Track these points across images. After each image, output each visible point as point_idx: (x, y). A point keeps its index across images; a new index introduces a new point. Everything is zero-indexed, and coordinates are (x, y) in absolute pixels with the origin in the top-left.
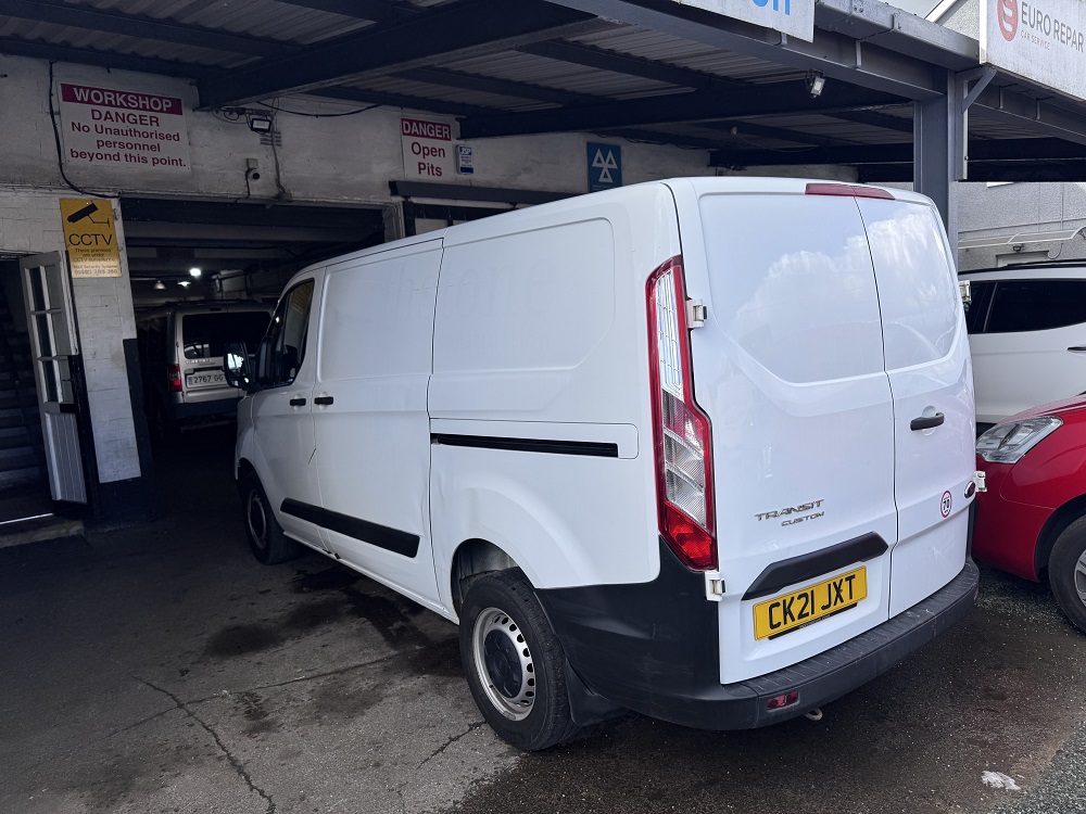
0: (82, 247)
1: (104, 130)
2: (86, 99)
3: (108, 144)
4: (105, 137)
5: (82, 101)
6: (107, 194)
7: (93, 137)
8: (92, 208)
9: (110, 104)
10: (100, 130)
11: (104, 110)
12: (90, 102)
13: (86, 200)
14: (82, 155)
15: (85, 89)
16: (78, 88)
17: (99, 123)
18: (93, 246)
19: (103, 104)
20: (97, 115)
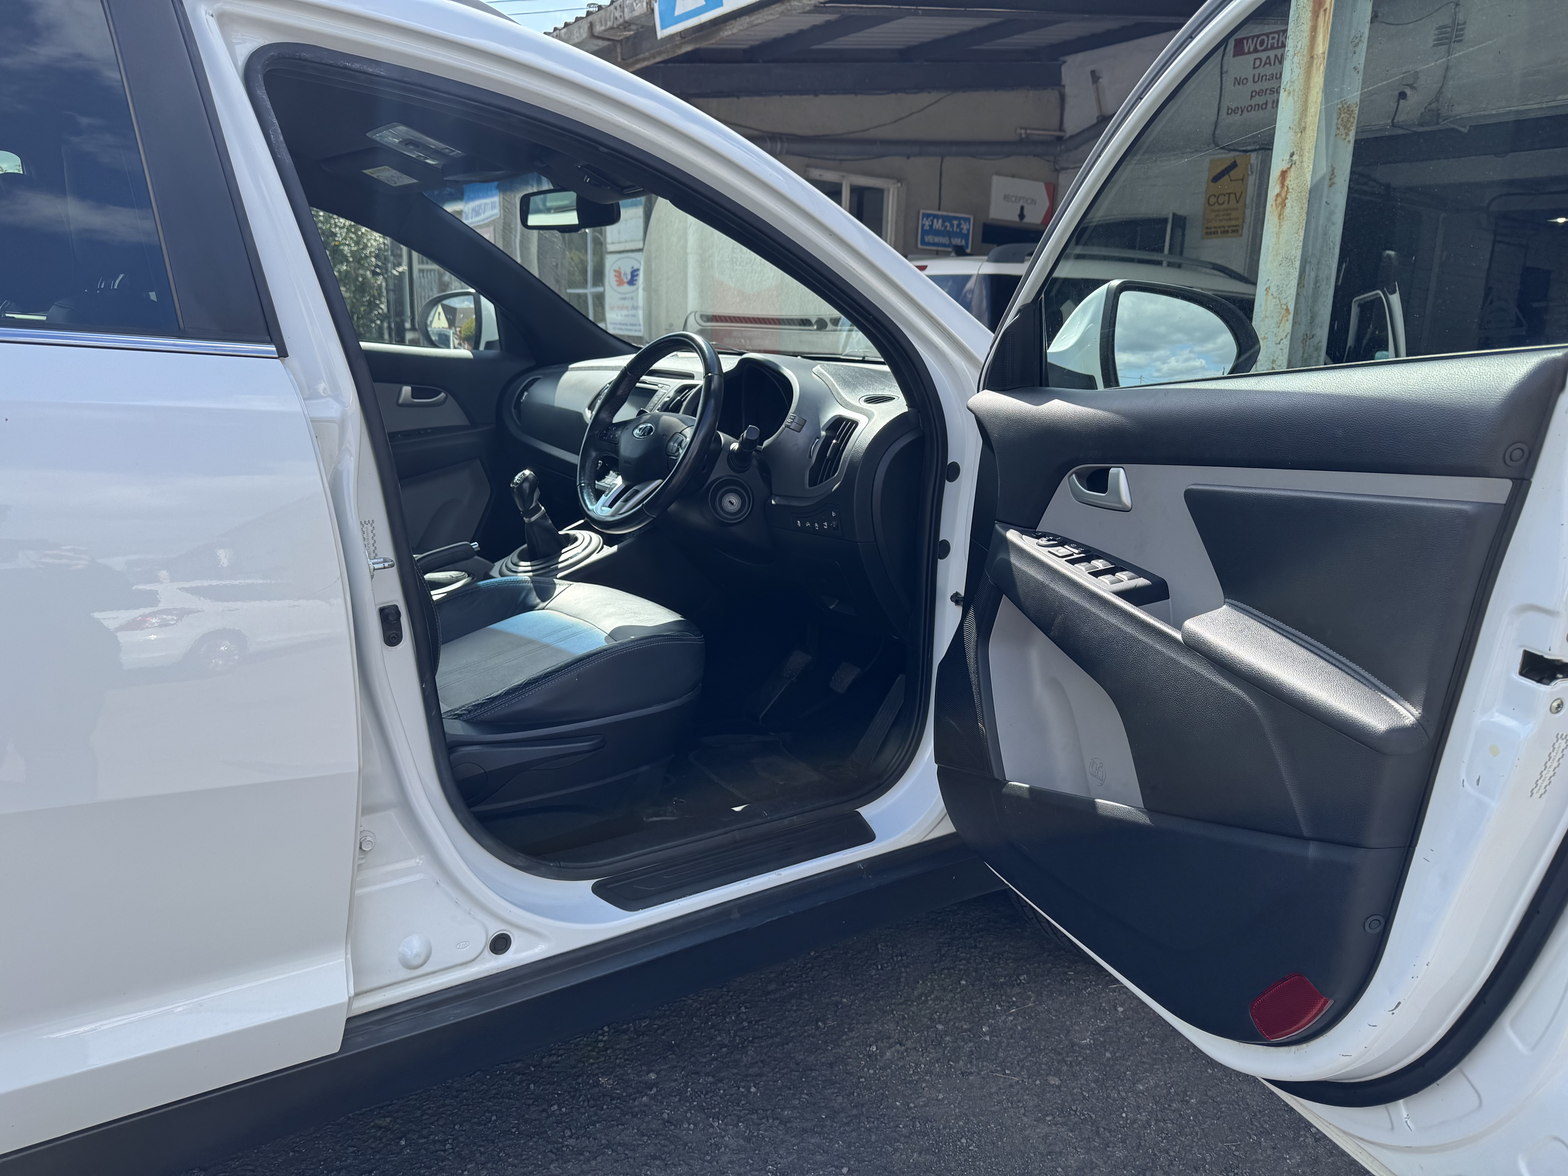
0: (1217, 207)
1: (1261, 78)
2: (1252, 49)
3: (1259, 93)
4: (1257, 87)
5: (1249, 53)
6: (1249, 148)
7: (1251, 86)
8: (1234, 165)
9: (1273, 48)
10: (1256, 80)
11: (1263, 56)
12: (1256, 51)
13: (1228, 157)
14: (1235, 111)
15: (1253, 37)
16: (1247, 38)
17: (1257, 72)
18: (1225, 206)
19: (1266, 49)
20: (1258, 63)
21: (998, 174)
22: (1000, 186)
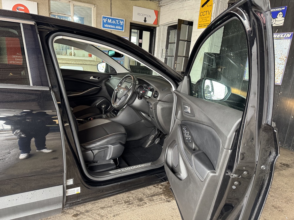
0: (203, 16)
8: (208, 1)
21: (135, 6)
22: (136, 10)
